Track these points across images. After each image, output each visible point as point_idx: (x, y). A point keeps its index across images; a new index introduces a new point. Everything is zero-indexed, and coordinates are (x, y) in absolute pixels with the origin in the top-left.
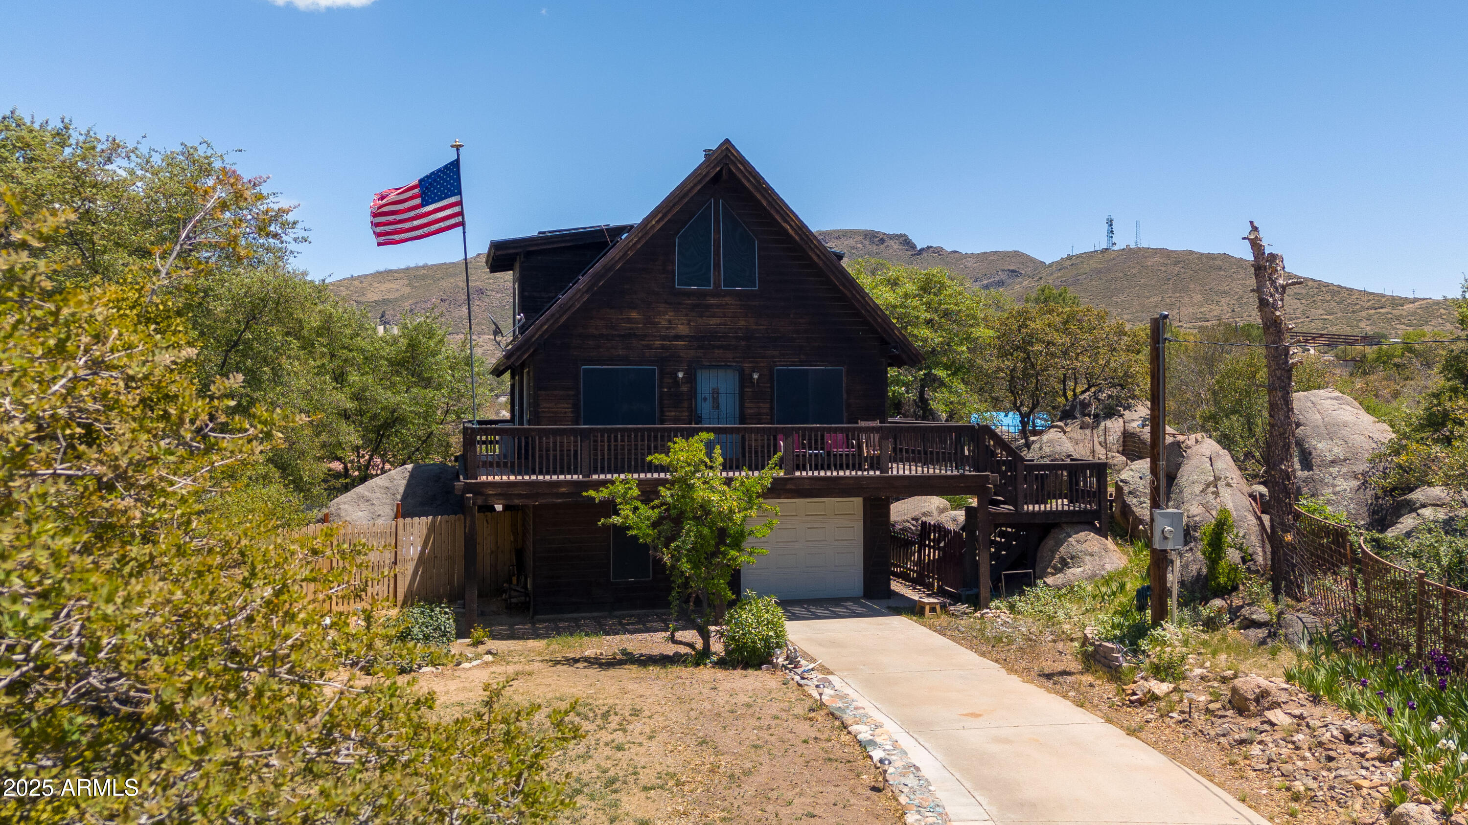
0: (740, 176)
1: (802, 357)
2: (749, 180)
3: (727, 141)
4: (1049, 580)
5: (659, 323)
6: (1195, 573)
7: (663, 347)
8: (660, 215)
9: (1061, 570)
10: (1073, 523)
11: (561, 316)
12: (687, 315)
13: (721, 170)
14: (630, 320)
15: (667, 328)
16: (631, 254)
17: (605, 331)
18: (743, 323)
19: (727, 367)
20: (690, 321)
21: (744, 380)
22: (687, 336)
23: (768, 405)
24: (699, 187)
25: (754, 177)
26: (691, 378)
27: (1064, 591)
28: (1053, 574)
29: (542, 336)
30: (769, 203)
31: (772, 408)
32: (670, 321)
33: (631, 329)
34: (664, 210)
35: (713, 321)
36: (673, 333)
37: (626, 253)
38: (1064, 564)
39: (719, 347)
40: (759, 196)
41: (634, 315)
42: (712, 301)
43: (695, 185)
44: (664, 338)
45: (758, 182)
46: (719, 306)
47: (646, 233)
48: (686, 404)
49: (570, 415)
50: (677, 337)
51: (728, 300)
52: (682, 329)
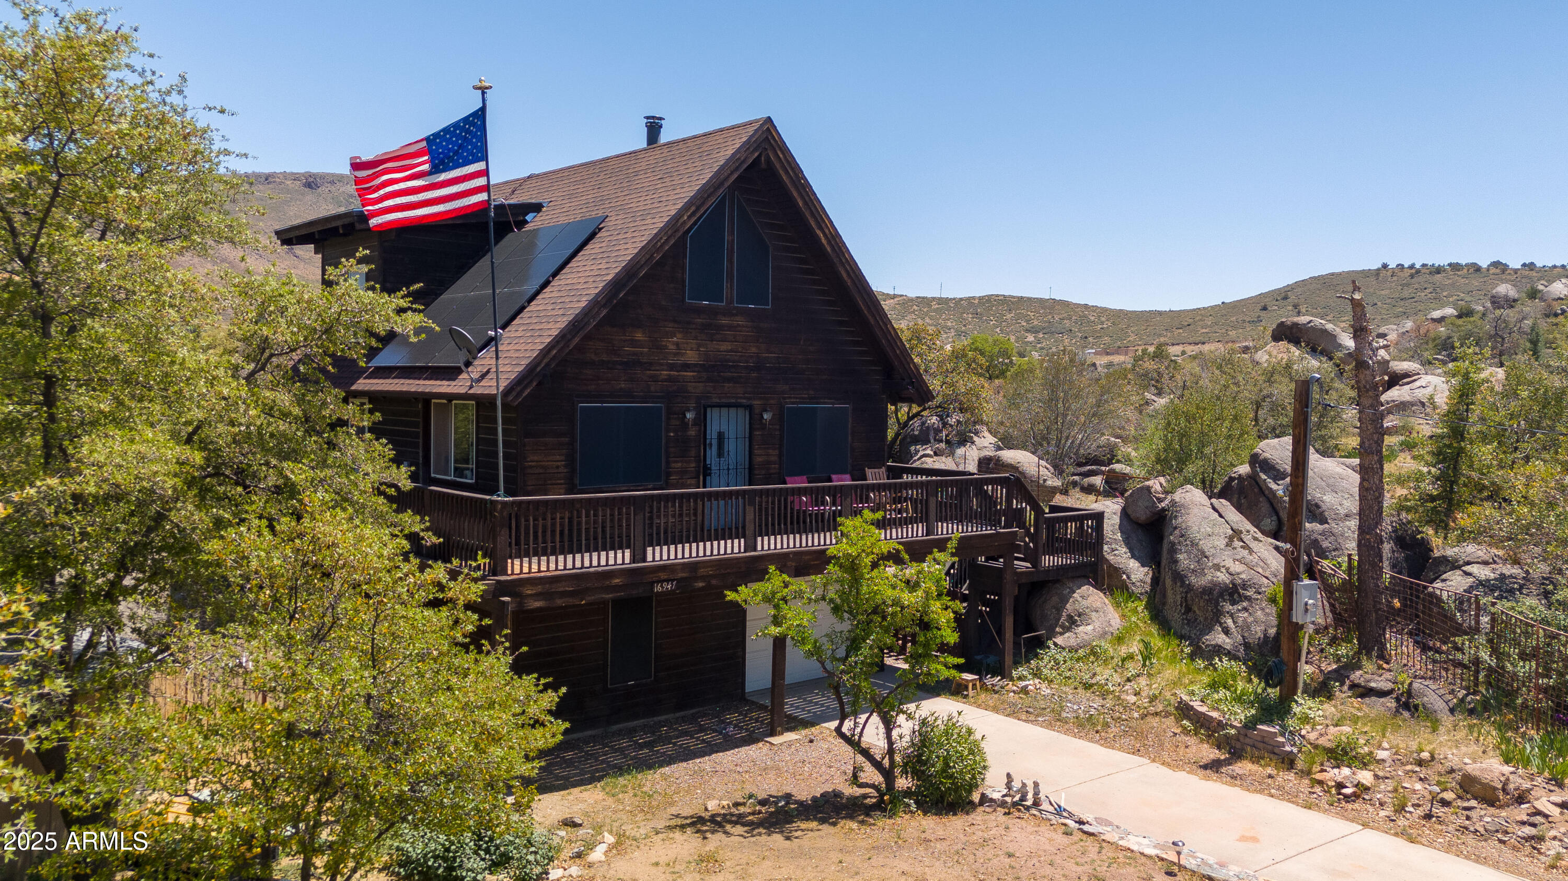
0: (778, 166)
1: (811, 392)
2: (787, 172)
3: (769, 120)
4: (1059, 640)
5: (666, 347)
7: (670, 379)
8: (693, 208)
9: (1068, 629)
10: (1073, 578)
12: (696, 338)
13: (759, 156)
14: (634, 343)
15: (676, 354)
17: (605, 357)
18: (754, 350)
19: (738, 405)
20: (699, 346)
21: (755, 422)
22: (695, 365)
23: (777, 452)
24: (735, 176)
26: (702, 420)
29: (547, 365)
30: (806, 203)
31: (780, 456)
32: (677, 344)
33: (634, 354)
34: (698, 203)
35: (725, 346)
36: (681, 360)
38: (1072, 623)
39: (729, 380)
40: (795, 194)
41: (639, 336)
42: (724, 321)
43: (732, 173)
44: (672, 367)
45: (797, 175)
46: (730, 328)
48: (693, 453)
49: (562, 470)
50: (686, 367)
51: (740, 321)
52: (691, 356)
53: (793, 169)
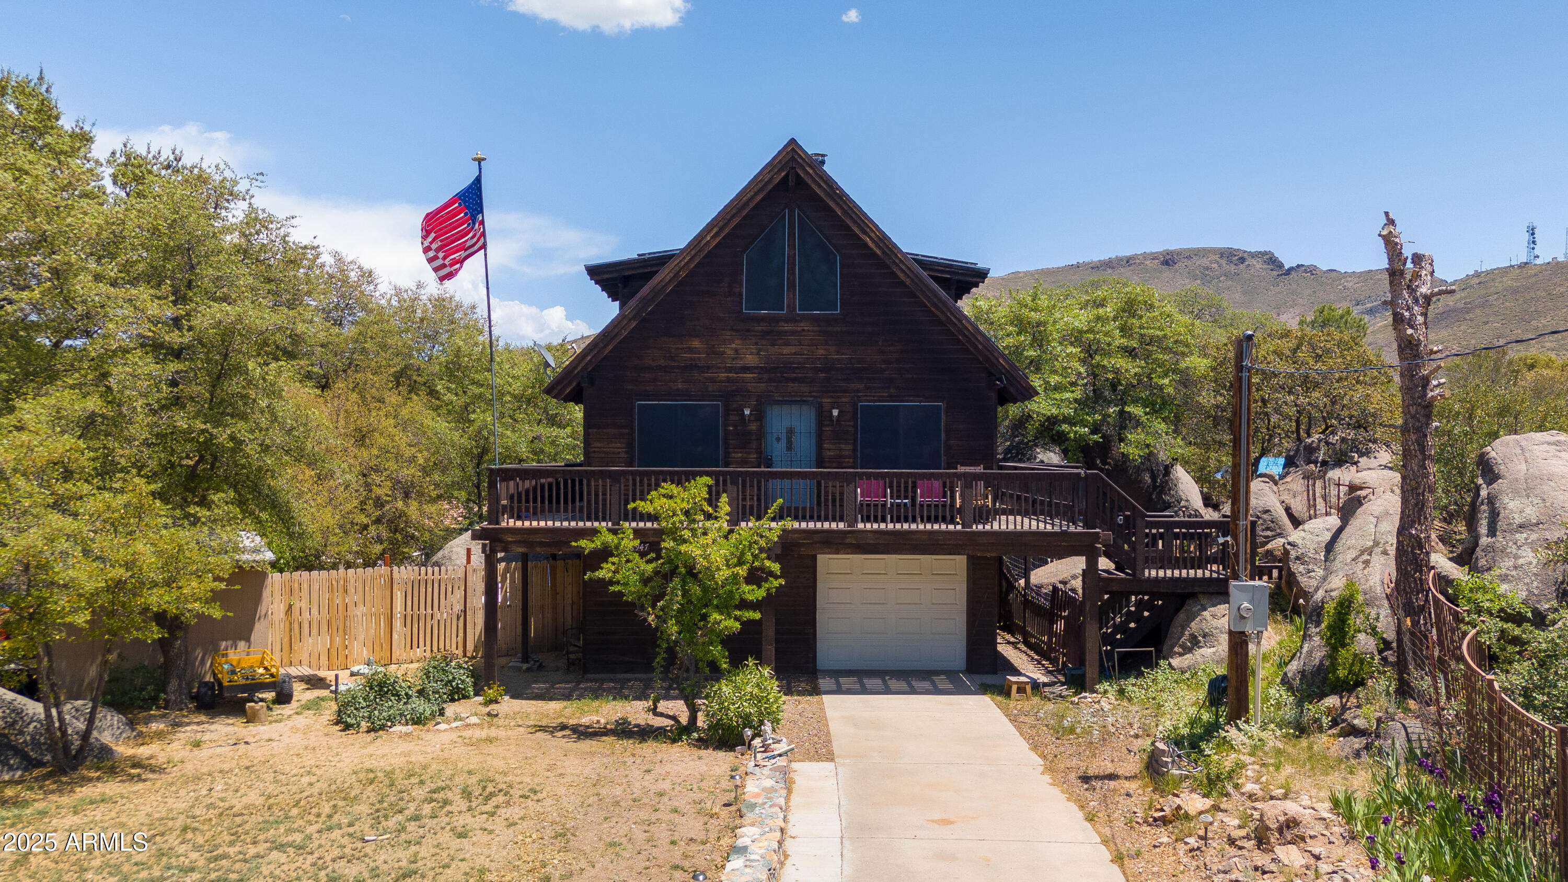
0: (809, 182)
1: (892, 390)
2: (820, 186)
3: (793, 141)
4: (1175, 662)
5: (724, 353)
6: (1317, 662)
7: (729, 380)
8: (715, 230)
9: (1190, 650)
10: (1212, 594)
11: (607, 345)
12: (756, 344)
13: (787, 175)
14: (691, 350)
15: (734, 359)
16: (683, 274)
17: (662, 362)
18: (822, 352)
19: (802, 402)
20: (759, 351)
21: (822, 417)
22: (756, 368)
23: (850, 447)
24: (761, 196)
25: (827, 184)
26: (759, 415)
27: (1187, 675)
28: (1181, 655)
29: (585, 368)
30: (845, 212)
31: (855, 450)
32: (736, 350)
33: (691, 359)
34: (721, 224)
35: (787, 350)
36: (740, 363)
37: (677, 274)
38: (1195, 642)
39: (794, 380)
40: (832, 204)
41: (696, 344)
42: (787, 327)
43: (756, 194)
44: (730, 370)
45: (831, 187)
46: (793, 333)
47: (700, 251)
48: (754, 445)
49: (623, 455)
50: (745, 369)
51: (804, 326)
52: (751, 359)
53: (825, 182)
